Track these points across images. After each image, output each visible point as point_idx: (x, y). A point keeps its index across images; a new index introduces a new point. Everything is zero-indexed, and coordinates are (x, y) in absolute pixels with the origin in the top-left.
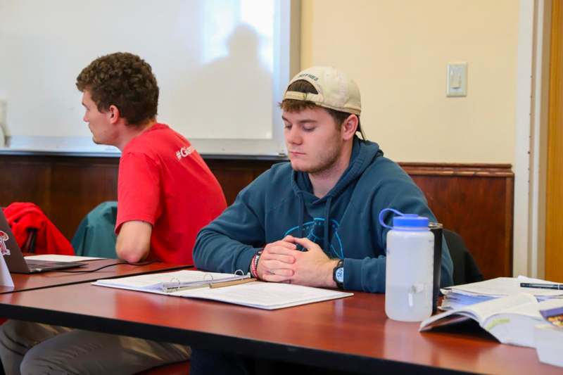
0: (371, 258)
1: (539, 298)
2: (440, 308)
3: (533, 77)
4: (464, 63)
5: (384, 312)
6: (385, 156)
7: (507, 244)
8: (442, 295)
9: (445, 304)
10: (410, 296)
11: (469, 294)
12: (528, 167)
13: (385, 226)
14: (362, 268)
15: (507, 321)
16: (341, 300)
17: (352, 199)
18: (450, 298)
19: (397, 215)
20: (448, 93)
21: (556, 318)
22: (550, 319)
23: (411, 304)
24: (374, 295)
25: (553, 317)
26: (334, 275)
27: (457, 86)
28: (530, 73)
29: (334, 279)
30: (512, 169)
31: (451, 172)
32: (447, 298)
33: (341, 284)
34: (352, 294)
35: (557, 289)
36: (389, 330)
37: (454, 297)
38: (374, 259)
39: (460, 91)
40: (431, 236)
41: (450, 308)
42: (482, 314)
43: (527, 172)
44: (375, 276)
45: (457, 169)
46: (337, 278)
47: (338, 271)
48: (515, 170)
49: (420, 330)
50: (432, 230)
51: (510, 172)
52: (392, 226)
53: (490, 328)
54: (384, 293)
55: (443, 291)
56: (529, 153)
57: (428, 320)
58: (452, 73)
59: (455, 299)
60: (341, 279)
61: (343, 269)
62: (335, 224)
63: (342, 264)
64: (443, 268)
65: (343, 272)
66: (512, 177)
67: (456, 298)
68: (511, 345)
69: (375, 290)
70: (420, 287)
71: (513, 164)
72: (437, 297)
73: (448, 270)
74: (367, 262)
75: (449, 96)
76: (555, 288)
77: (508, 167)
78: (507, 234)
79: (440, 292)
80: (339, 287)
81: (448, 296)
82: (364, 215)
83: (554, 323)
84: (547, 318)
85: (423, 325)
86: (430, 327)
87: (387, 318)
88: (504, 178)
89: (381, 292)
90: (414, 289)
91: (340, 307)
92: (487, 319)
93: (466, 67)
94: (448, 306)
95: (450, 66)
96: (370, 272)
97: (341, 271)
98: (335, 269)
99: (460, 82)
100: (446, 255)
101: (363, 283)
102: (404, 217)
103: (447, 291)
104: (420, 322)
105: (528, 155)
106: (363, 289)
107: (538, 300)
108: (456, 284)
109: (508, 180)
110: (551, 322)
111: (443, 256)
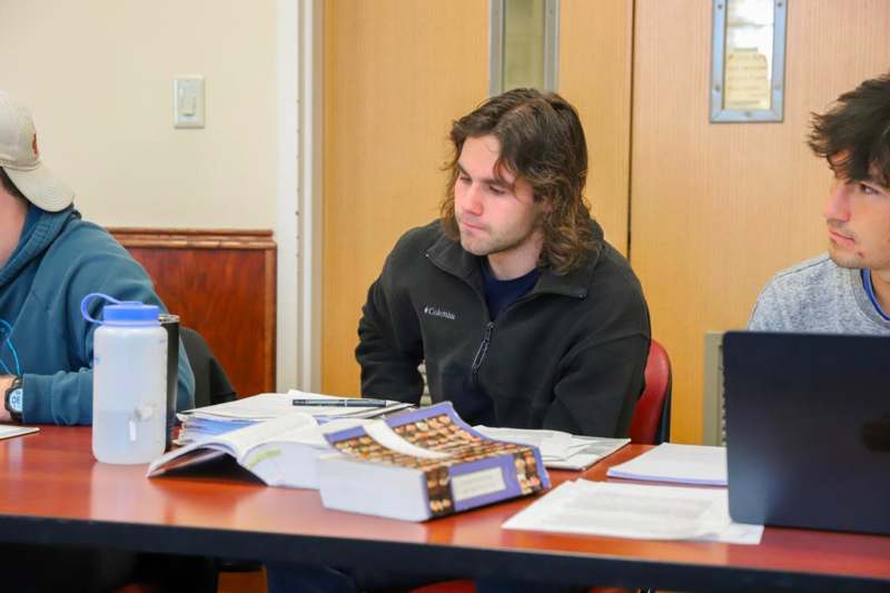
0: (67, 372)
1: (320, 419)
2: (175, 442)
3: (300, 101)
4: (200, 77)
5: (91, 452)
6: (84, 219)
7: (268, 348)
8: (179, 424)
9: (183, 435)
10: (132, 425)
11: (220, 419)
12: (296, 235)
13: (91, 320)
14: (53, 388)
15: (278, 453)
16: (19, 440)
17: (33, 287)
18: (192, 427)
19: (111, 303)
20: (176, 121)
21: (346, 444)
22: (338, 446)
23: (133, 436)
24: (72, 429)
25: (343, 442)
26: (7, 400)
27: (191, 112)
28: (295, 96)
29: (7, 407)
30: (274, 238)
31: (184, 243)
32: (186, 427)
33: (19, 414)
34: (37, 429)
35: (343, 405)
36: (99, 479)
37: (197, 425)
38: (73, 376)
39: (195, 120)
40: (163, 333)
41: (191, 441)
42: (240, 445)
43: (295, 241)
44: (74, 400)
45: (194, 238)
46: (12, 404)
47: (13, 394)
48: (278, 239)
49: (148, 475)
50: (163, 325)
51: (271, 241)
52: (102, 319)
53: (254, 465)
54: (90, 425)
55: (180, 417)
56: (298, 213)
57: (159, 459)
58: (181, 90)
59: (199, 428)
60: (18, 407)
61: (21, 390)
62: (5, 326)
63: (20, 383)
64: (181, 385)
65: (21, 396)
66: (274, 250)
67: (201, 425)
68: (282, 487)
69: (74, 421)
70: (147, 412)
71: (274, 230)
72: (173, 426)
73: (188, 387)
74: (61, 378)
75: (177, 127)
76: (341, 405)
77: (267, 235)
78: (268, 334)
79: (177, 419)
80: (16, 420)
81: (189, 424)
82: (54, 311)
83: (344, 451)
84: (334, 444)
85: (152, 467)
86: (162, 471)
87: (96, 460)
88: (262, 251)
89: (84, 423)
90: (138, 415)
91: (17, 450)
92: (249, 451)
93: (203, 83)
94: (188, 438)
95: (180, 82)
96: (66, 394)
97: (18, 395)
98: (9, 392)
99: (194, 107)
100: (184, 364)
101: (55, 411)
102: (121, 306)
103: (186, 416)
104: (148, 464)
105: (296, 217)
106: (56, 422)
107: (319, 422)
108: (199, 405)
109: (269, 254)
110: (340, 450)
111: (180, 367)
